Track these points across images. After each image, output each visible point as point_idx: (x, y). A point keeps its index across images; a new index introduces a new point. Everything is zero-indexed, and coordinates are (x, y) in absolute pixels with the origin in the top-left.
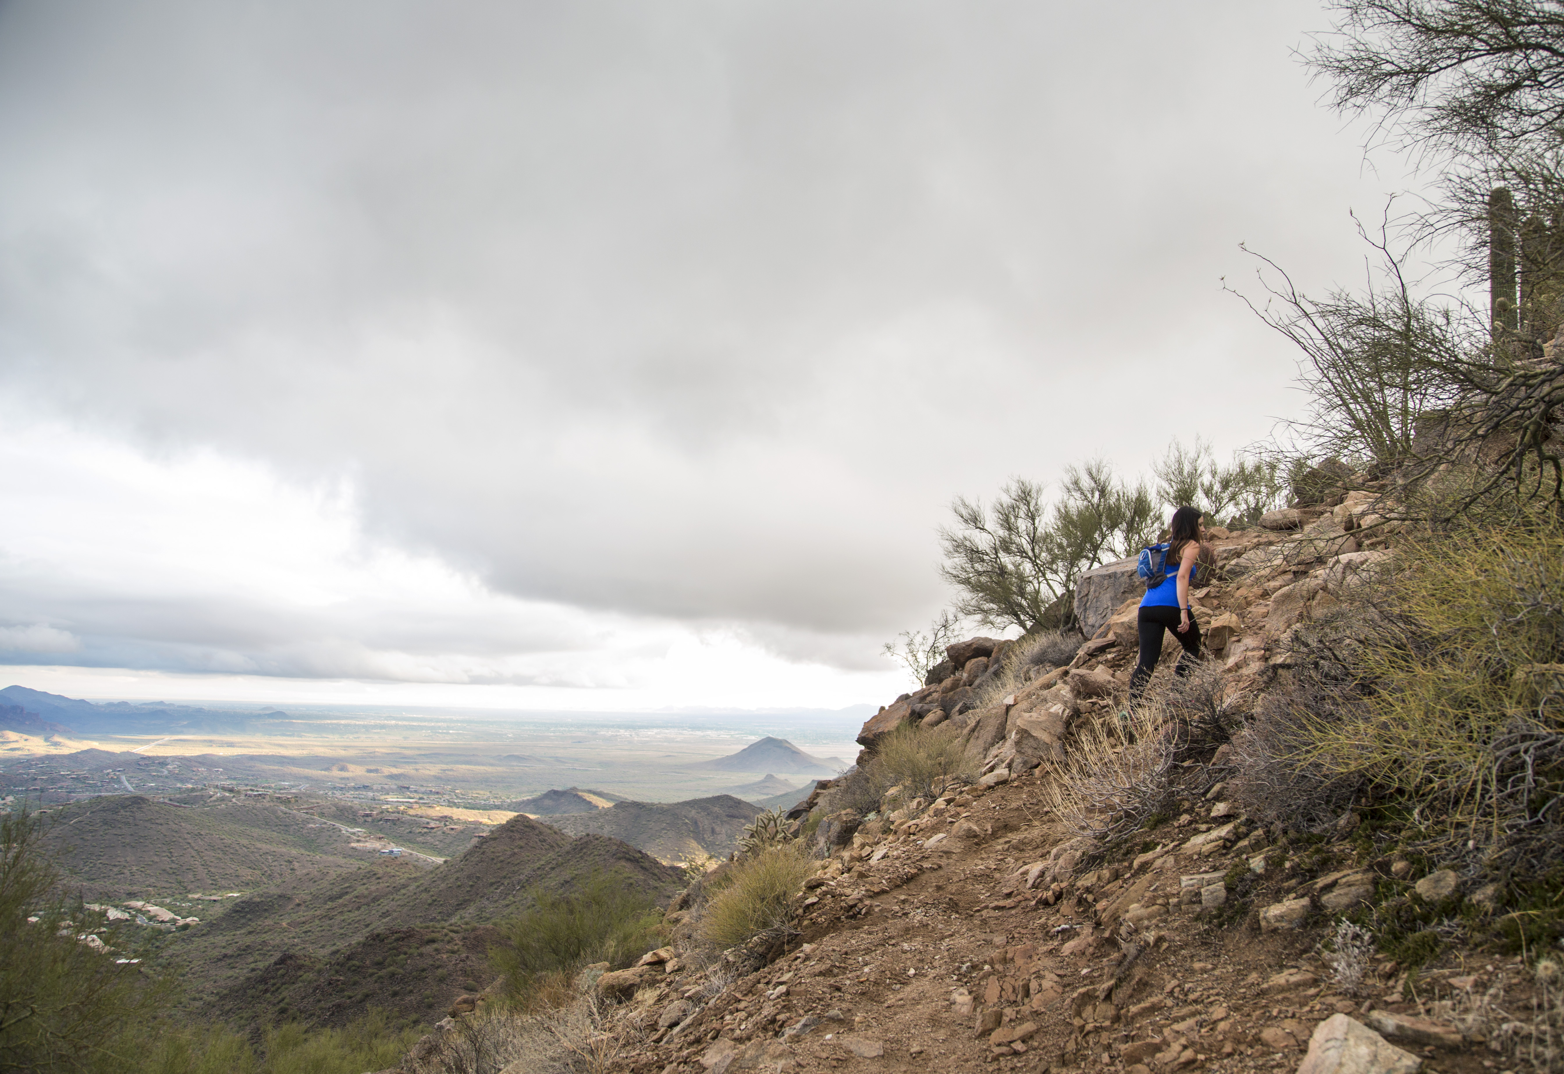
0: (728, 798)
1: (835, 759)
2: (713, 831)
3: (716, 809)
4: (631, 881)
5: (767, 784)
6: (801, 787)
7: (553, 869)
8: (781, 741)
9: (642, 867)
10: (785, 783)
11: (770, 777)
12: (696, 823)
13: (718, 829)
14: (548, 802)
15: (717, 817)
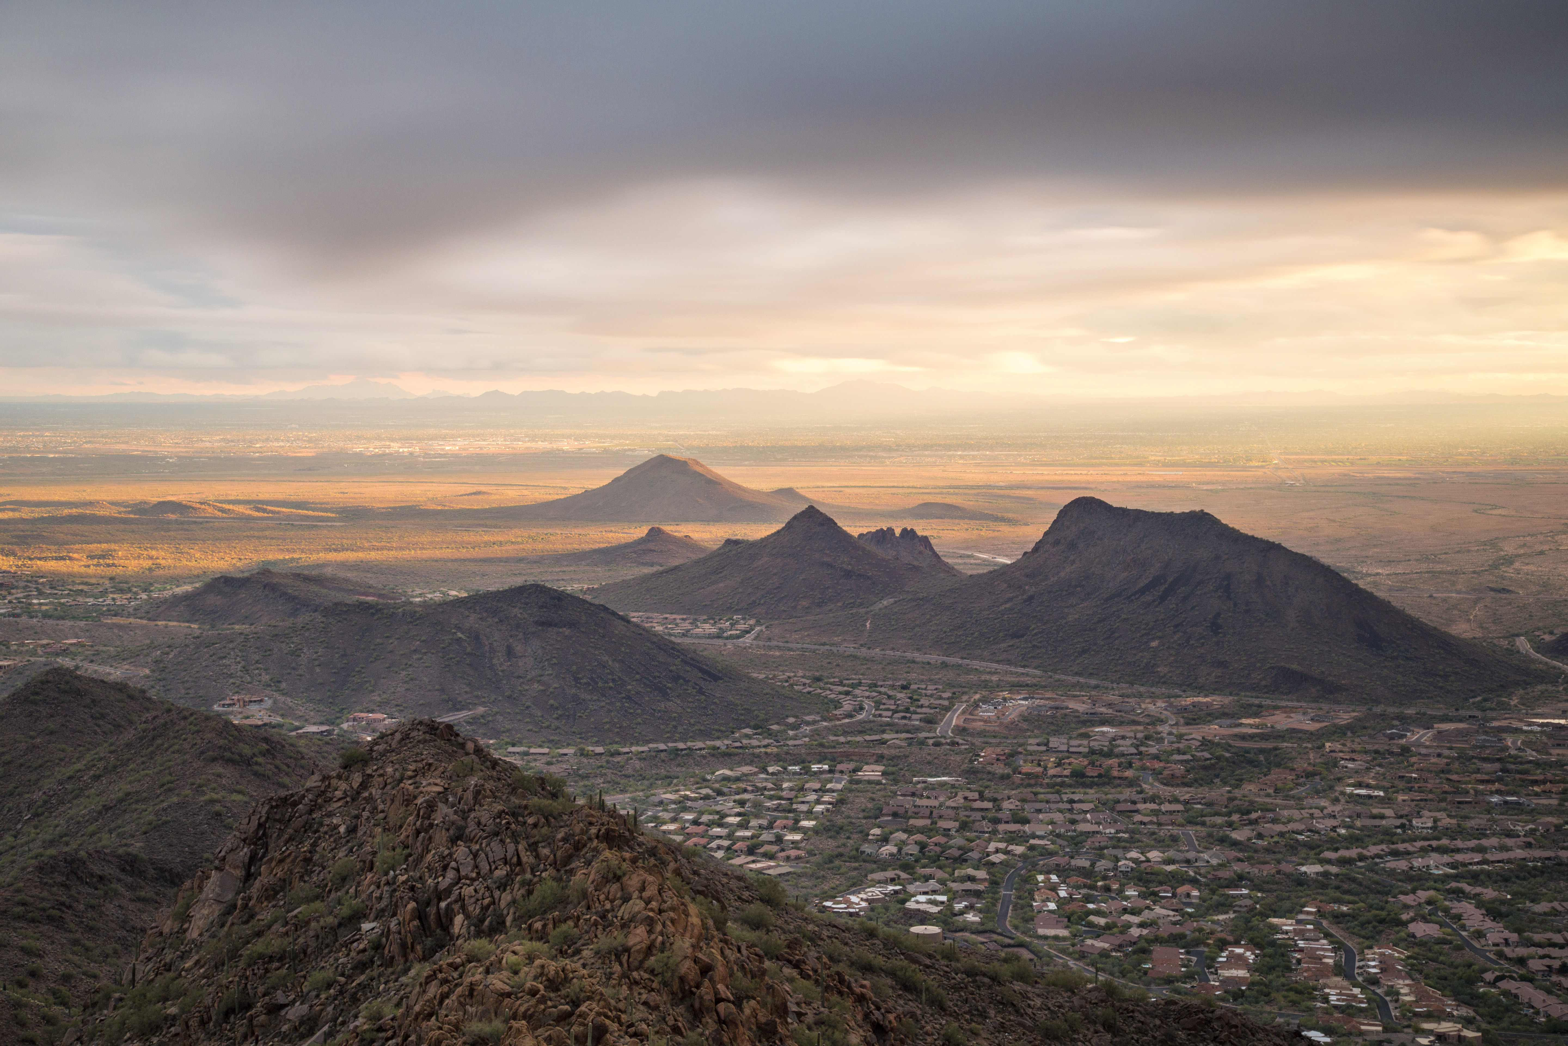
0: (538, 589)
1: (788, 493)
2: (510, 652)
3: (516, 611)
4: (218, 807)
5: (651, 546)
6: (716, 547)
7: (96, 778)
8: (685, 463)
9: (256, 774)
10: (686, 543)
11: (655, 534)
12: (476, 638)
13: (519, 648)
14: (213, 600)
15: (518, 626)
